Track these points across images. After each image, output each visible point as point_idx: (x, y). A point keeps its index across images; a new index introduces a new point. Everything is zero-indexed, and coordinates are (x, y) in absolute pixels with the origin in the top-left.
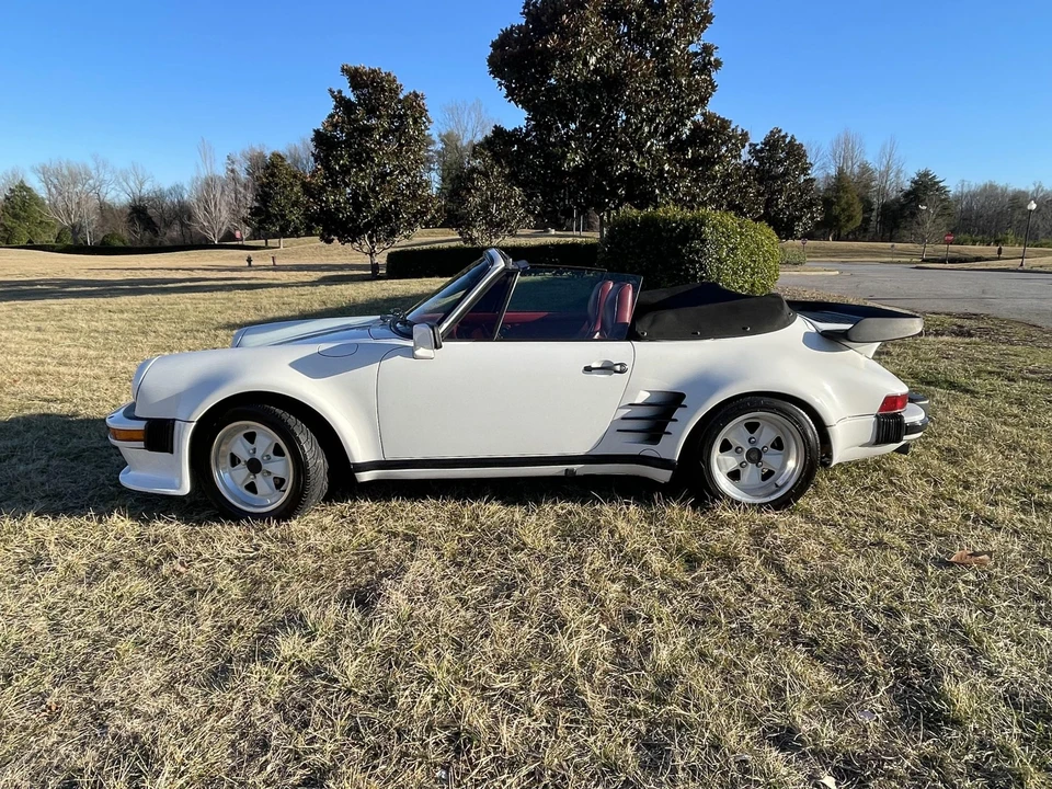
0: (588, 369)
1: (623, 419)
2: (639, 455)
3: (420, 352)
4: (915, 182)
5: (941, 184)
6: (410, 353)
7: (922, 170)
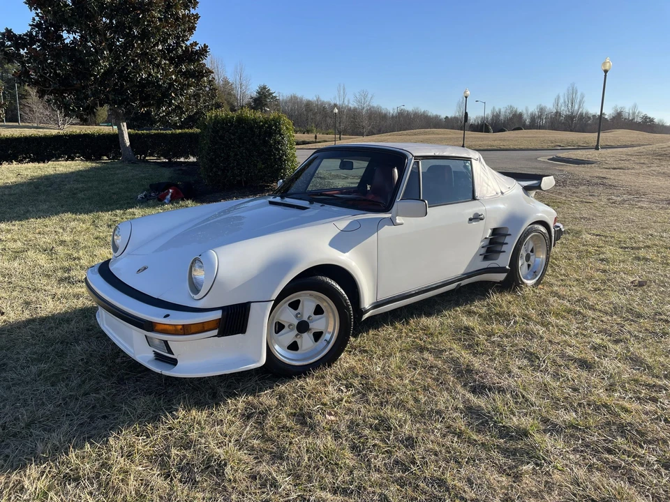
0: (470, 220)
1: (483, 247)
2: (487, 268)
3: (399, 219)
4: (259, 93)
5: (274, 95)
6: (392, 222)
7: (262, 84)
